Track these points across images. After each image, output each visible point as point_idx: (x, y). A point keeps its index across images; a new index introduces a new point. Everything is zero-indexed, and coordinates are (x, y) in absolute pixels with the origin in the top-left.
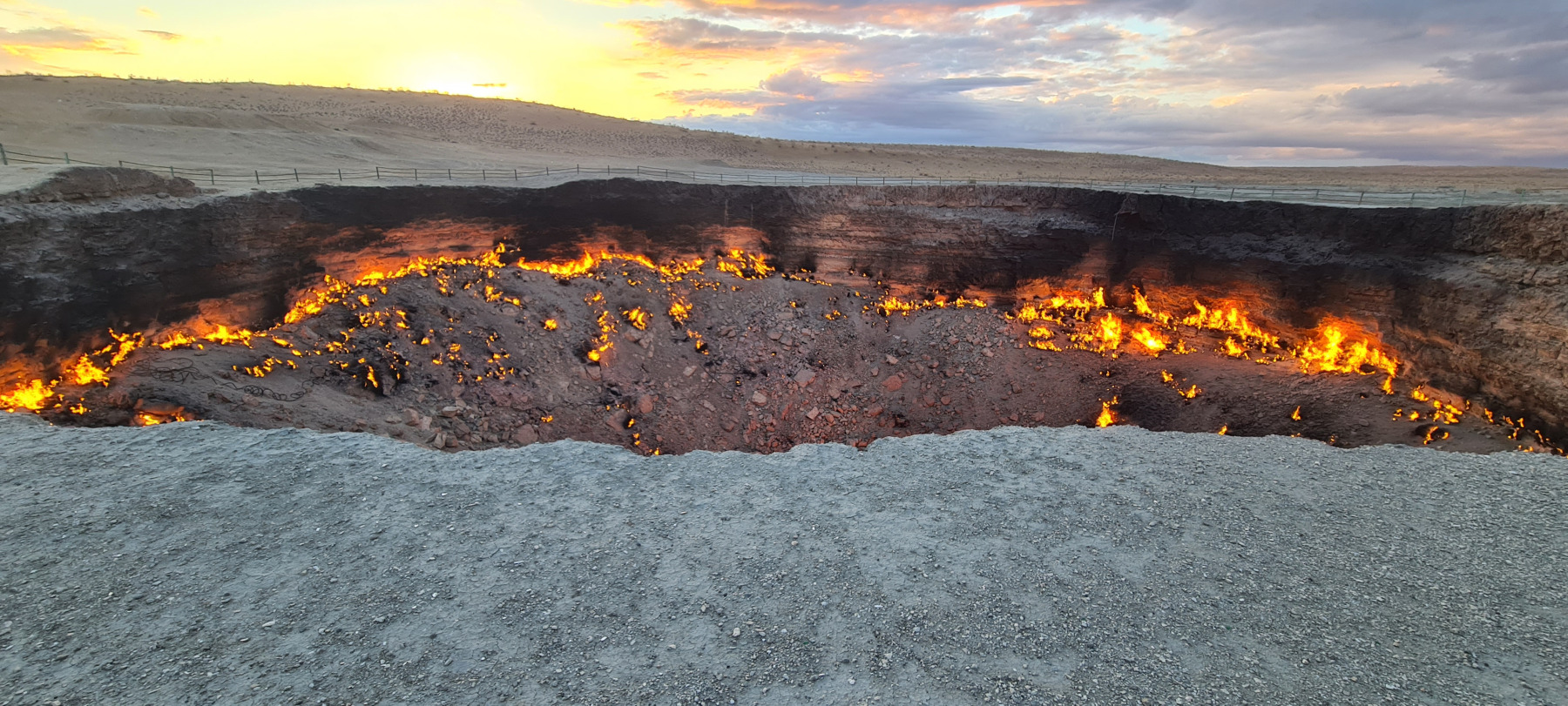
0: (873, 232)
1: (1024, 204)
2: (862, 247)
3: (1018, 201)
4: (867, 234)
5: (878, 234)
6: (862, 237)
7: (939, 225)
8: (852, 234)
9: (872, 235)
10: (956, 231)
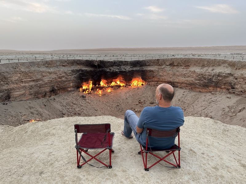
0: (30, 78)
1: (68, 64)
2: (27, 84)
3: (66, 64)
4: (28, 80)
5: (32, 79)
6: (27, 81)
7: (50, 73)
8: (23, 80)
9: (30, 80)
10: (56, 74)
